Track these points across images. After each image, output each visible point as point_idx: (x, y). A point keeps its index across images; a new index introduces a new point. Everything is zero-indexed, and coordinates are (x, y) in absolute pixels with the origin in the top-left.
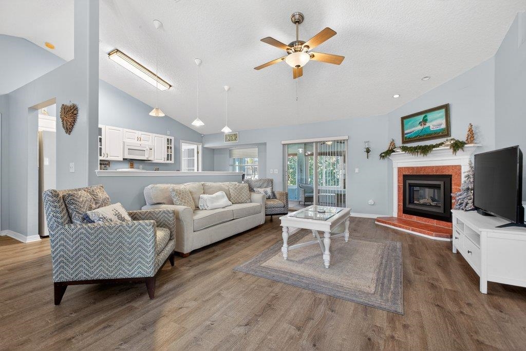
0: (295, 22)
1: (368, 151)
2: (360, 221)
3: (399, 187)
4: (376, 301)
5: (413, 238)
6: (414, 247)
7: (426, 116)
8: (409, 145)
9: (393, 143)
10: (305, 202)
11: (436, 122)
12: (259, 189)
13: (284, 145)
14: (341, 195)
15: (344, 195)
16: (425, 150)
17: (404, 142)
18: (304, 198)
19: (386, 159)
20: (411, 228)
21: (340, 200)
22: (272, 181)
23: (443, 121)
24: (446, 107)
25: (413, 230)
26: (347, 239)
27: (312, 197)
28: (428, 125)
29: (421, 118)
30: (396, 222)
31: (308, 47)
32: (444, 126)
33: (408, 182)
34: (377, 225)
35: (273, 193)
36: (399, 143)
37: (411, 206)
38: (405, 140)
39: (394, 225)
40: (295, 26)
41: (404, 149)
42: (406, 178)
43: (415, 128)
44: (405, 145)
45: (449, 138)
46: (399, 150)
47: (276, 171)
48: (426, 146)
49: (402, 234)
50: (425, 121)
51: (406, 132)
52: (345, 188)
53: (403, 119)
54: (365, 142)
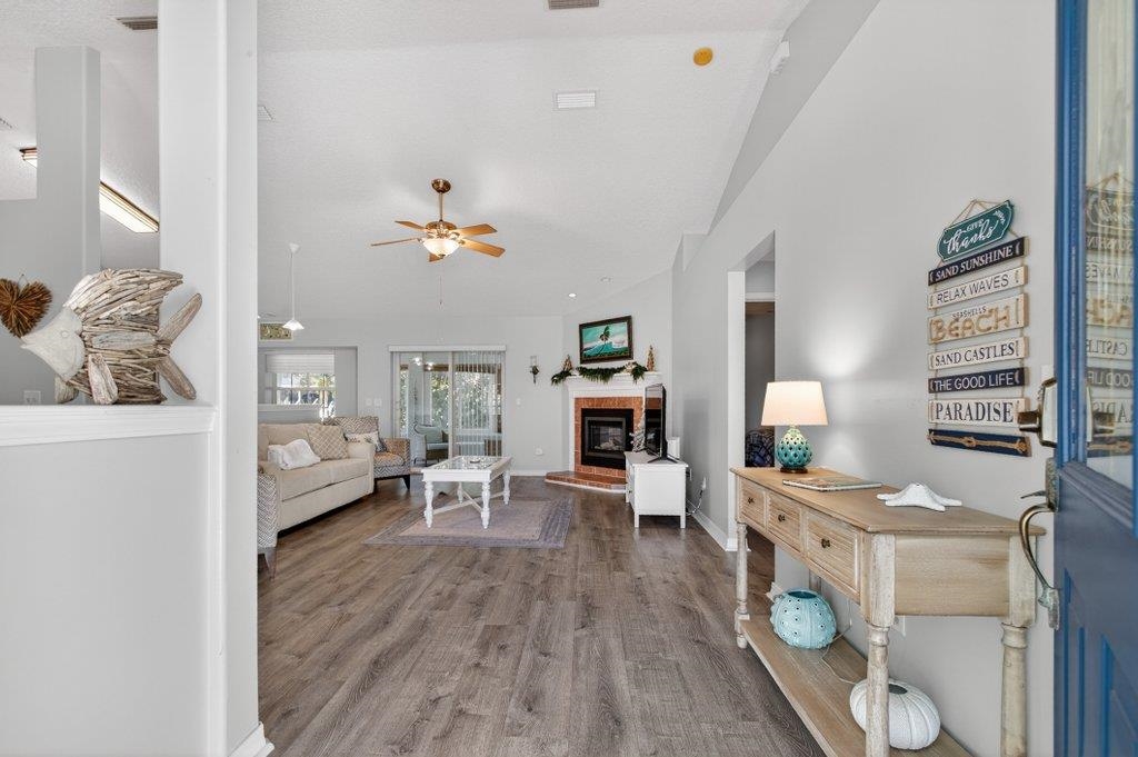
0: (439, 191)
1: (535, 371)
2: (522, 481)
3: (576, 426)
4: (540, 544)
5: (588, 493)
6: (588, 501)
7: (607, 328)
8: (589, 366)
9: (568, 361)
10: (428, 459)
11: (618, 338)
12: (357, 436)
13: (392, 353)
14: (494, 442)
15: (500, 442)
16: (606, 375)
17: (582, 362)
18: (424, 453)
19: (560, 385)
20: (588, 482)
21: (493, 448)
22: (376, 420)
23: (625, 338)
24: (628, 320)
25: (590, 485)
26: (506, 500)
27: (447, 450)
28: (609, 340)
29: (601, 329)
30: (572, 477)
31: (458, 234)
32: (626, 345)
33: (588, 419)
34: (548, 484)
35: (380, 440)
36: (576, 363)
37: (592, 454)
38: (585, 359)
39: (569, 481)
40: (437, 194)
41: (583, 372)
42: (585, 413)
43: (594, 342)
44: (584, 366)
45: (631, 361)
46: (576, 373)
47: (378, 402)
48: (607, 370)
49: (578, 490)
50: (606, 335)
51: (585, 346)
52: (499, 431)
53: (582, 327)
54: (532, 357)
